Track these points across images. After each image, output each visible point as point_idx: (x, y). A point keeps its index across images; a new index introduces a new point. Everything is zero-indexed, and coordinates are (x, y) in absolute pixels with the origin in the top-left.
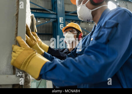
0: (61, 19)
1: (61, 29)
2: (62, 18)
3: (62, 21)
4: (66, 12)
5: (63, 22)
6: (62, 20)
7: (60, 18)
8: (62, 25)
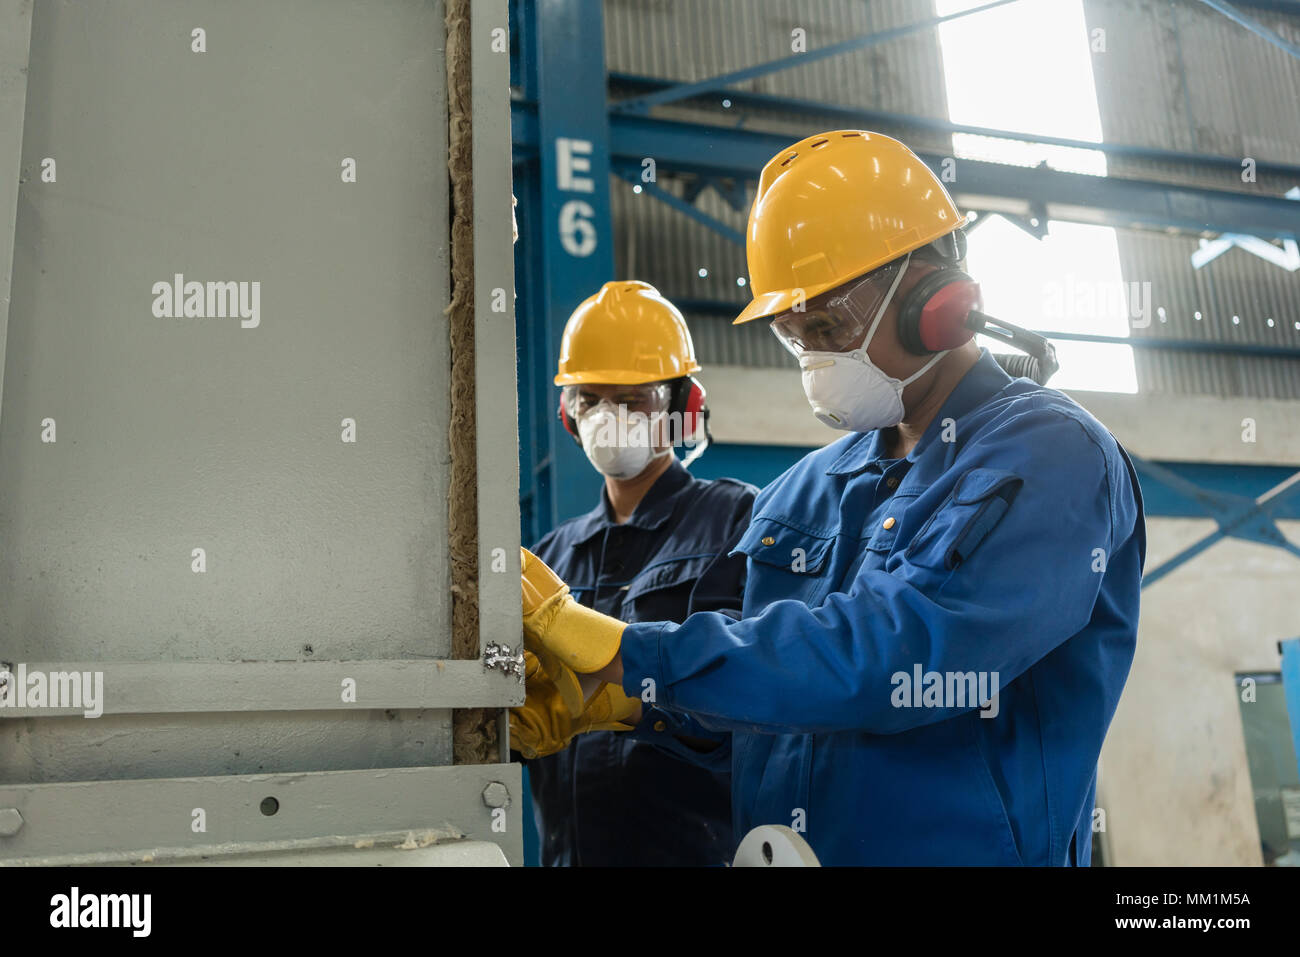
0: (576, 155)
1: (570, 246)
2: (584, 147)
3: (577, 174)
4: (621, 84)
5: (586, 185)
6: (583, 165)
7: (564, 148)
8: (577, 216)
